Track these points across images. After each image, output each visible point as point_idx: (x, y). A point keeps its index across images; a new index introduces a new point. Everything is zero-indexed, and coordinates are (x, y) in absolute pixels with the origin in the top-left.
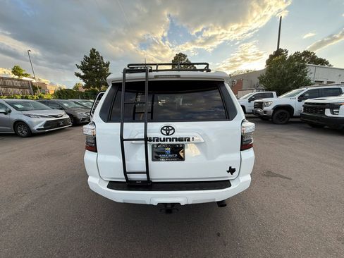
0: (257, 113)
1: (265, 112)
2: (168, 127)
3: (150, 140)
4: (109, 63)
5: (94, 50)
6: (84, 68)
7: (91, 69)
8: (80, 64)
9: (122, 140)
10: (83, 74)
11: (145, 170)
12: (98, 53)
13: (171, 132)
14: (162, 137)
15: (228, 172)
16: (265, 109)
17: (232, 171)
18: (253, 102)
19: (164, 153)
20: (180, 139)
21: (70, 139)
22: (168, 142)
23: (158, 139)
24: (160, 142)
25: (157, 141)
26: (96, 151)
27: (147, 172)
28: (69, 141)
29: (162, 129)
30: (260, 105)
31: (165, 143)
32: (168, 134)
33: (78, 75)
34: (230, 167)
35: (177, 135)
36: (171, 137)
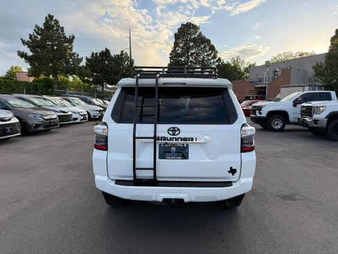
0: (304, 123)
1: (316, 121)
2: (174, 128)
3: (159, 140)
4: (73, 37)
5: (51, 17)
6: (32, 44)
7: (44, 47)
8: (27, 39)
9: (135, 138)
10: (30, 54)
11: (153, 167)
12: (57, 22)
13: (177, 133)
14: (169, 136)
15: (229, 172)
16: (315, 116)
17: (233, 171)
18: (299, 106)
19: (170, 152)
20: (185, 139)
21: (25, 153)
22: (174, 141)
23: (165, 139)
24: (167, 141)
25: (164, 140)
26: (107, 150)
27: (154, 169)
28: (23, 155)
29: (169, 129)
30: (309, 111)
31: (172, 141)
32: (174, 135)
33: (22, 55)
34: (231, 168)
35: (182, 135)
36: (177, 137)
